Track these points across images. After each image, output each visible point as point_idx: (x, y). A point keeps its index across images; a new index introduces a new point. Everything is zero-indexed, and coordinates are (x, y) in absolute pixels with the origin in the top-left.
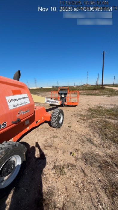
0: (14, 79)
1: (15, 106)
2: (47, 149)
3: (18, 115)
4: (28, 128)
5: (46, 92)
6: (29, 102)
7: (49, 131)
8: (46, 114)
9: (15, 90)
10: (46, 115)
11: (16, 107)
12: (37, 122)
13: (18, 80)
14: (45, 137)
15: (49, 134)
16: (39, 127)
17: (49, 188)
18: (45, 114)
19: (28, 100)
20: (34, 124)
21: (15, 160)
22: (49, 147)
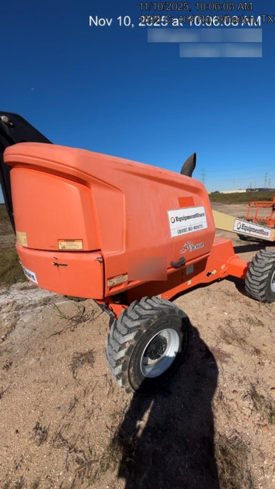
0: (182, 173)
1: (180, 231)
2: (230, 344)
3: (183, 251)
4: (190, 283)
5: (230, 204)
6: (205, 226)
7: (237, 302)
8: (233, 258)
9: (183, 198)
10: (233, 260)
11: (182, 234)
12: (210, 274)
13: (190, 176)
14: (226, 313)
15: (236, 310)
16: (211, 287)
17: (236, 434)
18: (230, 258)
19: (205, 220)
20: (201, 278)
21: (167, 337)
22: (235, 341)
